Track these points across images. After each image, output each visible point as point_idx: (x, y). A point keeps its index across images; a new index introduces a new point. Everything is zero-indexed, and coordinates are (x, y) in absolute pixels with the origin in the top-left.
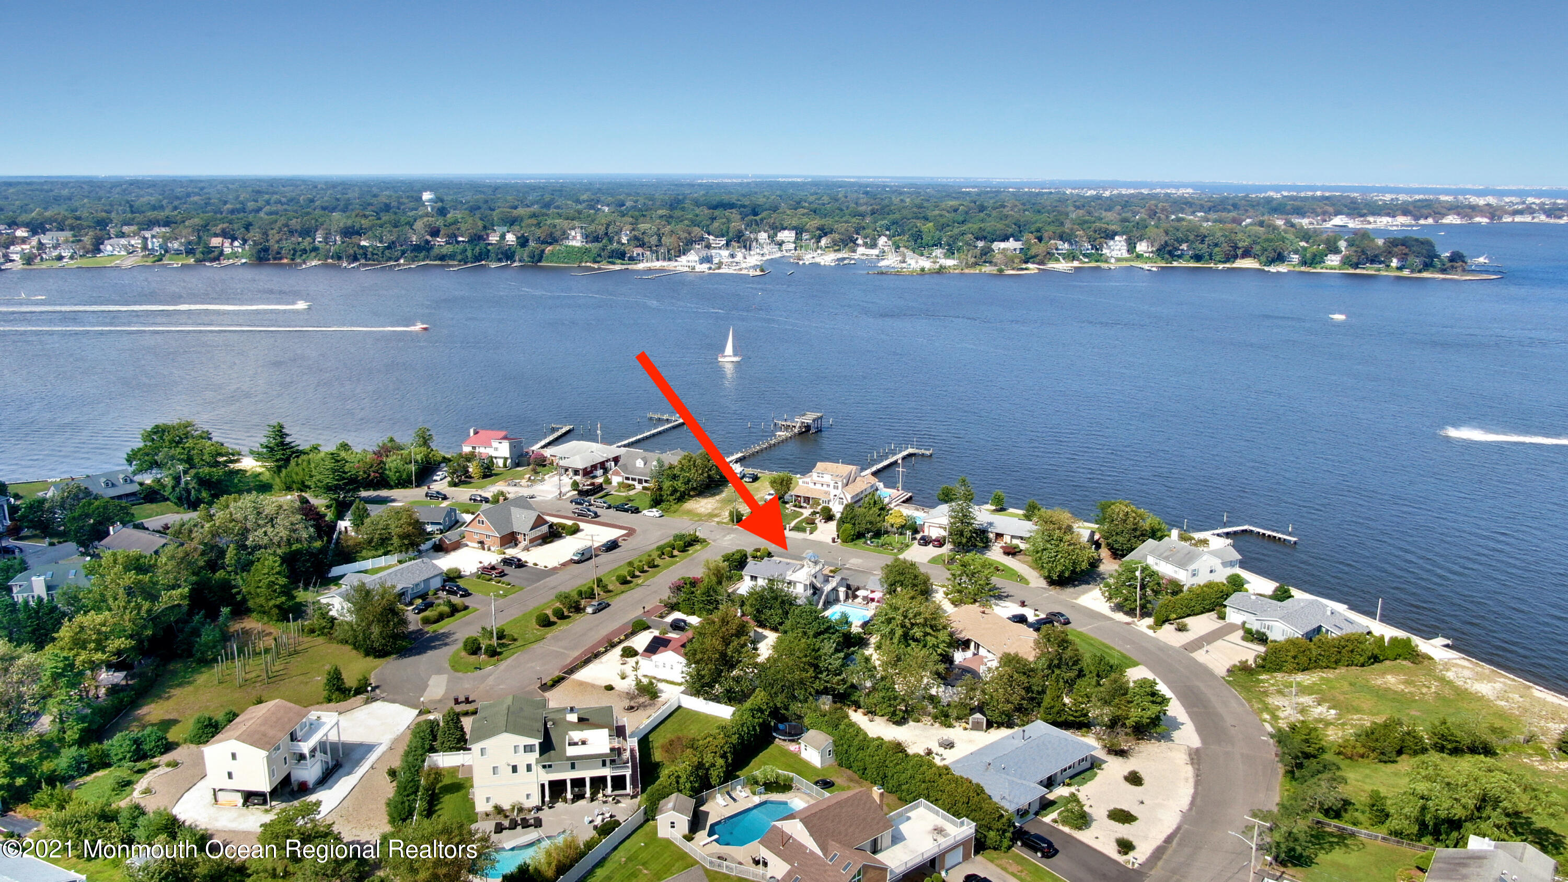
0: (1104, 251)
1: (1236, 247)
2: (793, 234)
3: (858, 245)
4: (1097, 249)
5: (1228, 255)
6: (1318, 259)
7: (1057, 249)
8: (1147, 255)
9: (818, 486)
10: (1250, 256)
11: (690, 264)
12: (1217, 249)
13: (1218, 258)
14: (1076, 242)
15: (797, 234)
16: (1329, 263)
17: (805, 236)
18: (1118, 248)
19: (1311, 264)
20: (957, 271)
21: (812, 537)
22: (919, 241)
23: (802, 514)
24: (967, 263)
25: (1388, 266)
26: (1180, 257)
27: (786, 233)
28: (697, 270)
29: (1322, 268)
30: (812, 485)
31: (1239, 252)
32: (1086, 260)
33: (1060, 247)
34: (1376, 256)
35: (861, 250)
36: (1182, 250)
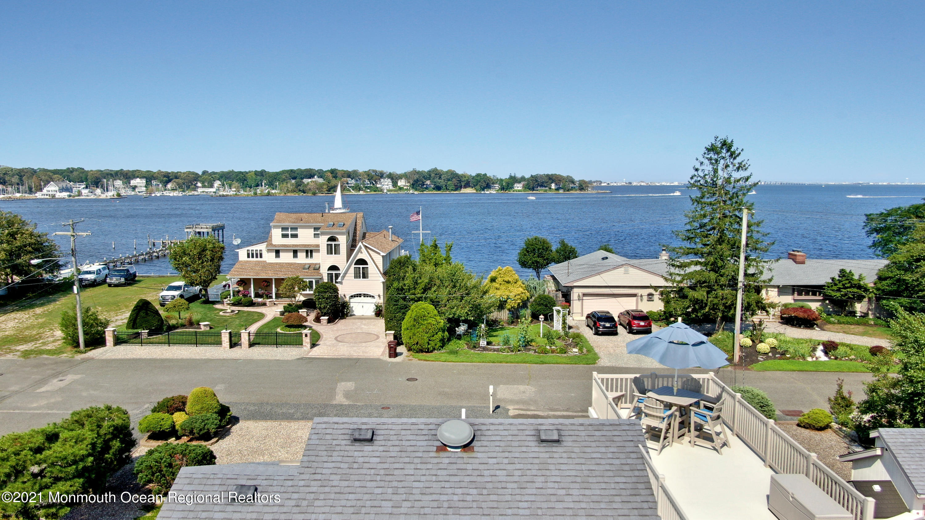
0: (378, 186)
1: (460, 181)
2: (144, 181)
3: (198, 187)
4: (373, 184)
5: (457, 186)
6: (510, 186)
7: (348, 183)
8: (406, 187)
9: (286, 258)
10: (470, 186)
11: (51, 193)
12: (449, 182)
13: (451, 188)
14: (360, 179)
15: (147, 182)
16: (516, 188)
17: (154, 183)
18: (386, 183)
19: (507, 189)
20: (282, 195)
21: (316, 352)
22: (245, 182)
23: (261, 316)
24: (287, 190)
25: (550, 188)
26: (427, 188)
27: (138, 180)
28: (57, 197)
29: (514, 191)
30: (269, 258)
31: (463, 184)
32: (369, 190)
33: (349, 182)
34: (543, 183)
35: (200, 190)
36: (427, 185)
